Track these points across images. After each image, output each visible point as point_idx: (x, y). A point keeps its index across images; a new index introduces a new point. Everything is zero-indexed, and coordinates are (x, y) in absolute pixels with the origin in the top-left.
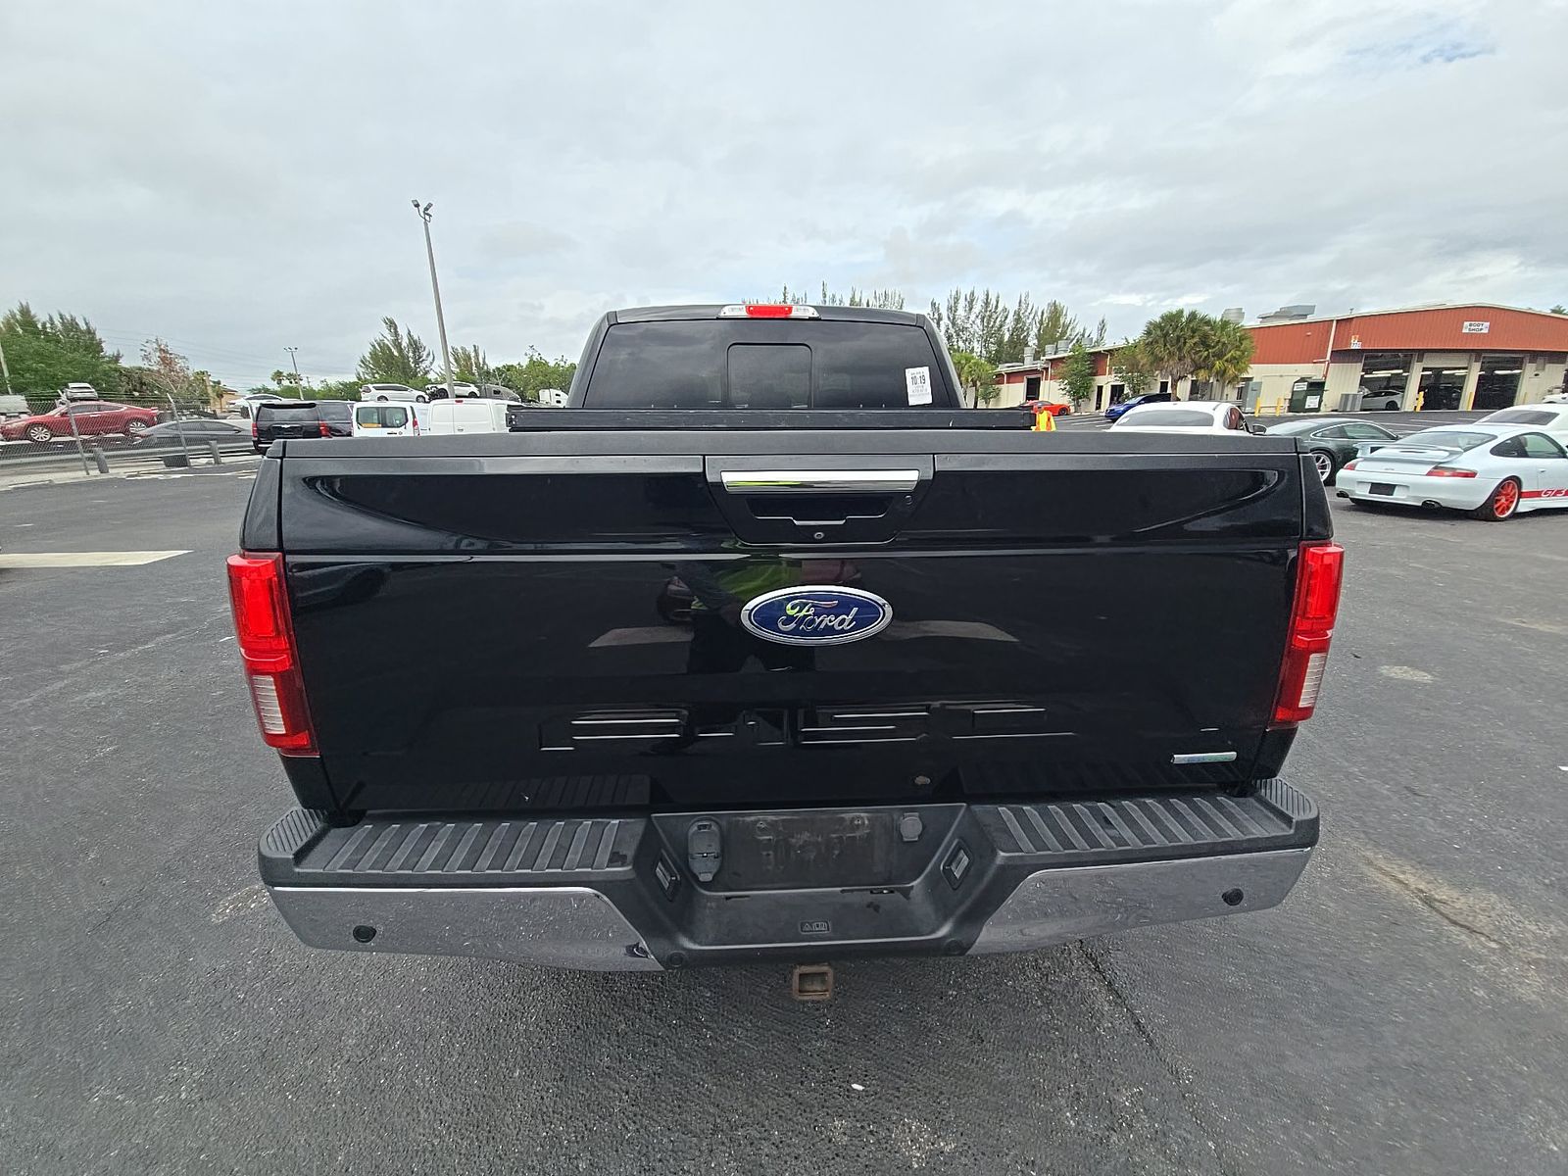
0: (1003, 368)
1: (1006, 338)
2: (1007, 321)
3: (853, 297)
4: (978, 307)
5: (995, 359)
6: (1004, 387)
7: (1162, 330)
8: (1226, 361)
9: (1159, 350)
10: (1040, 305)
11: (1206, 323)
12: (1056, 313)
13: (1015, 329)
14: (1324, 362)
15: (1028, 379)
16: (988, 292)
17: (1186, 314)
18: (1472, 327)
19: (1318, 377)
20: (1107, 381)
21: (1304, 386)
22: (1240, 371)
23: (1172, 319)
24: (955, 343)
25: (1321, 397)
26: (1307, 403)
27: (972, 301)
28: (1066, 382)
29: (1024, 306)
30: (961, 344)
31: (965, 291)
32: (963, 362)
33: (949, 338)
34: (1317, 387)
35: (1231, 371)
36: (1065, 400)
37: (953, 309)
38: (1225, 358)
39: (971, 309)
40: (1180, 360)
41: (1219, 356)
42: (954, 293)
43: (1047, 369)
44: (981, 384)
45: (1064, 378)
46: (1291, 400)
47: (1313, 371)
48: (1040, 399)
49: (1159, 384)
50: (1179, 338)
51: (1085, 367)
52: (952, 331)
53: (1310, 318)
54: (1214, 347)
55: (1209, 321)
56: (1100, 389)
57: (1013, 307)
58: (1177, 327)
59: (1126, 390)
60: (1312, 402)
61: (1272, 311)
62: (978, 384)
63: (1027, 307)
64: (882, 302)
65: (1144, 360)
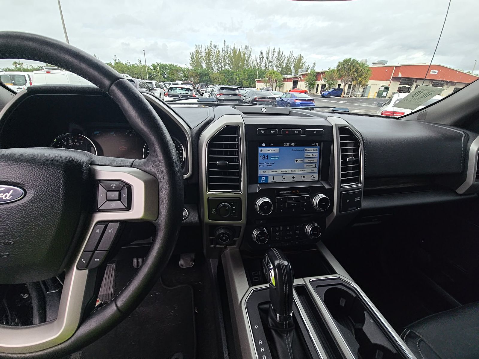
0: (284, 76)
1: (284, 67)
2: (285, 60)
3: (235, 47)
4: (276, 54)
5: (282, 73)
6: (286, 83)
7: (343, 65)
8: (363, 78)
9: (342, 73)
10: (296, 55)
11: (358, 64)
12: (300, 59)
13: (287, 63)
14: (389, 81)
15: (294, 81)
16: (279, 49)
17: (352, 60)
18: (433, 72)
19: (387, 86)
20: (320, 83)
21: (383, 88)
22: (366, 82)
23: (347, 62)
24: (268, 67)
25: (387, 93)
26: (383, 94)
27: (274, 52)
28: (307, 82)
29: (291, 55)
30: (270, 67)
31: (272, 48)
32: (273, 73)
33: (266, 65)
34: (387, 89)
35: (363, 82)
36: (306, 89)
37: (267, 54)
38: (362, 77)
39: (273, 55)
40: (348, 77)
41: (360, 76)
42: (268, 49)
43: (300, 77)
44: (278, 82)
45: (307, 81)
46: (378, 93)
47: (386, 83)
48: (298, 88)
49: (338, 85)
50: (349, 69)
51: (314, 78)
52: (267, 62)
53: (386, 65)
54: (359, 73)
55: (359, 63)
56: (318, 85)
57: (287, 55)
58: (349, 64)
59: (327, 86)
60: (384, 94)
61: (376, 62)
62: (277, 81)
63: (292, 56)
64: (244, 50)
65: (336, 76)
